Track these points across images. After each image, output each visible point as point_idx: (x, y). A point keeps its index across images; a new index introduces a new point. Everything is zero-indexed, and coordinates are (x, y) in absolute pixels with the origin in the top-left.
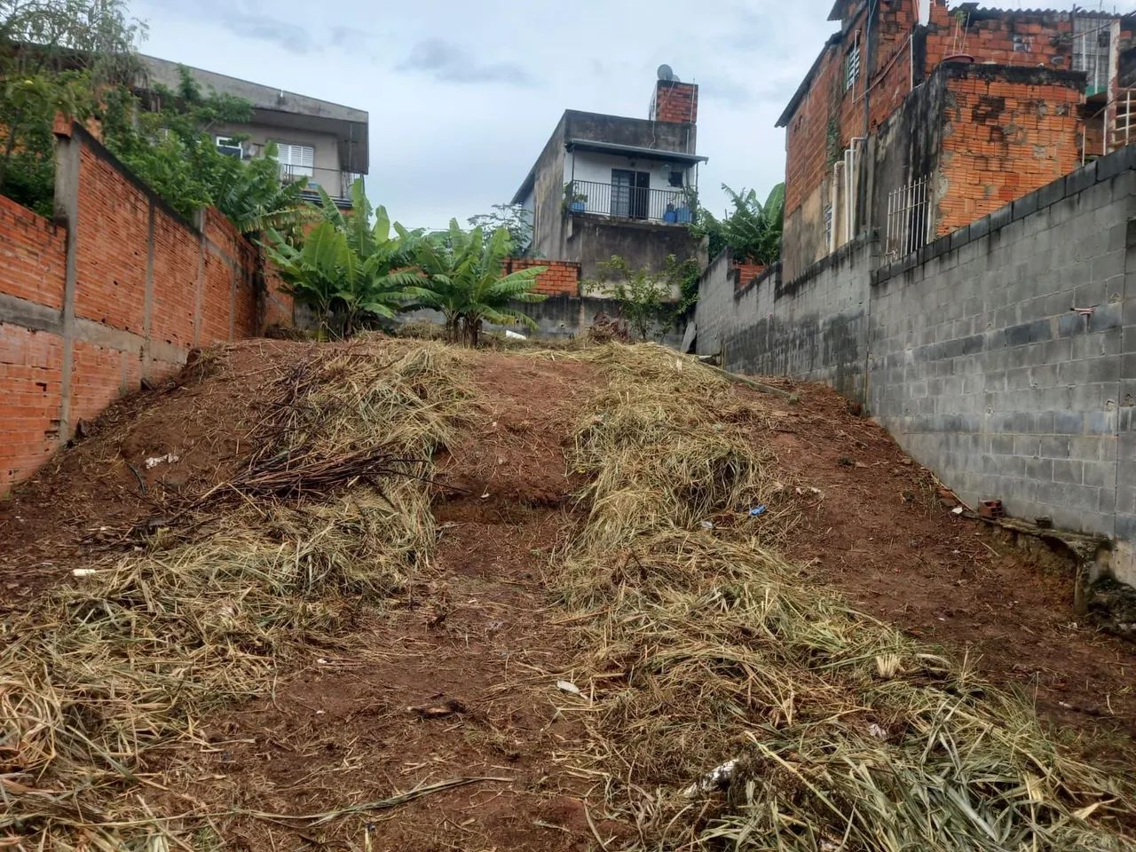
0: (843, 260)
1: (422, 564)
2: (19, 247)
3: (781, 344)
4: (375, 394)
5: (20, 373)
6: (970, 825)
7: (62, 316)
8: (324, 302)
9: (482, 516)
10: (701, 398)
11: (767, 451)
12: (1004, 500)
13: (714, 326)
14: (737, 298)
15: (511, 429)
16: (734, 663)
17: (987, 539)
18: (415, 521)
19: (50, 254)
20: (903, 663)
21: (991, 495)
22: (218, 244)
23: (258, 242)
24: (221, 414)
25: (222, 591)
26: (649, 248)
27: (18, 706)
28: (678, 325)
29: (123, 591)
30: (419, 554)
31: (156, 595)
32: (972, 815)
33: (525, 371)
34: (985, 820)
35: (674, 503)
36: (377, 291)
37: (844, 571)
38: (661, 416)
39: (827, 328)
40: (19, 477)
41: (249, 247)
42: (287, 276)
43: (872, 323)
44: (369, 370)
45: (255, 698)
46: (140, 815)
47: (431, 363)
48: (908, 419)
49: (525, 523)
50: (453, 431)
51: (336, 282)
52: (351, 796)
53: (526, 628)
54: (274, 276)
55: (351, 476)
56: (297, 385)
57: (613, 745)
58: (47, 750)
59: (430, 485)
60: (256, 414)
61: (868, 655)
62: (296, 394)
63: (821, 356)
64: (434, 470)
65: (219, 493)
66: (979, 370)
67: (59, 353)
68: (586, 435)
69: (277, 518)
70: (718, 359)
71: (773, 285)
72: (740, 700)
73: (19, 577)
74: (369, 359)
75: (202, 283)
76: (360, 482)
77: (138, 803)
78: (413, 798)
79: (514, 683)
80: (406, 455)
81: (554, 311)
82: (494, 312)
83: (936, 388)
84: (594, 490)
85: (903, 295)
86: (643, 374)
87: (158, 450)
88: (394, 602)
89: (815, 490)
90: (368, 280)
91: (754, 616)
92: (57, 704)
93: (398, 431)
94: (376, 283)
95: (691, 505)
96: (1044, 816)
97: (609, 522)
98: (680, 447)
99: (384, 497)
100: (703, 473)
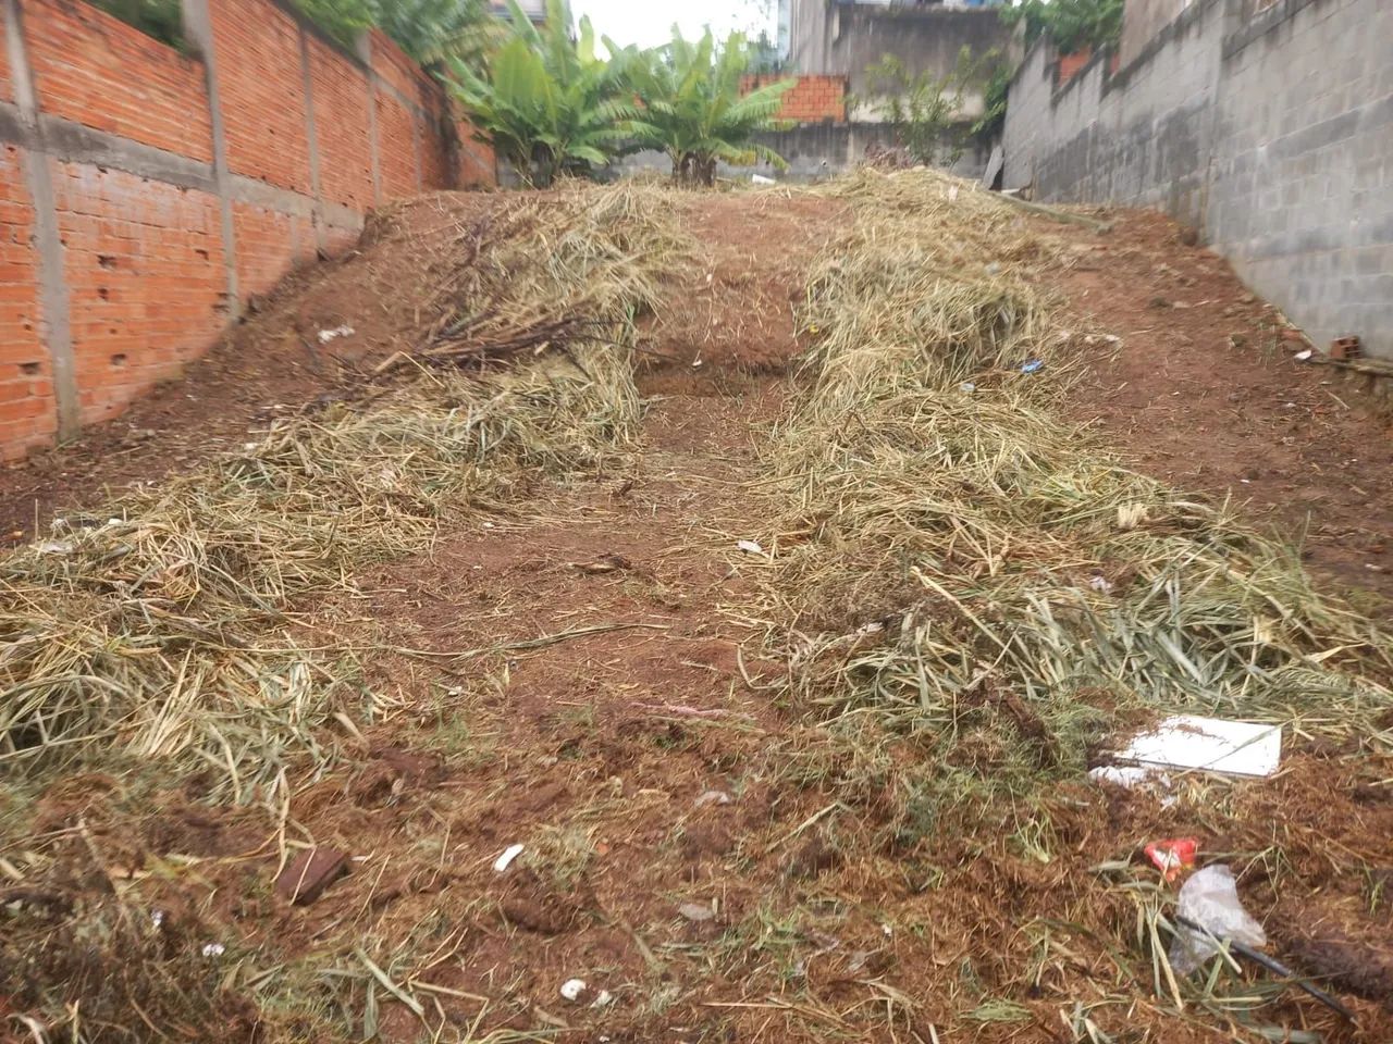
0: (1189, 26)
1: (621, 440)
2: (149, 86)
3: (1104, 162)
4: (566, 247)
5: (176, 238)
6: (1175, 669)
7: (214, 171)
8: (525, 151)
9: (695, 387)
10: (976, 233)
11: (1053, 294)
12: (1363, 337)
13: (1024, 148)
14: (1055, 104)
15: (728, 283)
16: (941, 514)
17: (1334, 388)
18: (615, 392)
19: (187, 95)
20: (1151, 513)
21: (1348, 331)
22: (390, 80)
23: (439, 76)
24: (398, 279)
25: (384, 455)
26: (942, 43)
27: (163, 546)
28: (978, 152)
29: (278, 453)
30: (618, 429)
31: (314, 457)
32: (1180, 657)
33: (752, 212)
34: (1196, 664)
35: (925, 362)
36: (585, 130)
37: (1133, 432)
38: (917, 256)
39: (1163, 129)
40: (190, 356)
41: (430, 83)
42: (479, 119)
43: (1219, 113)
44: (561, 220)
45: (412, 555)
46: (283, 646)
47: (633, 207)
48: (1255, 242)
49: (745, 394)
50: (659, 288)
51: (537, 123)
52: (497, 639)
53: (724, 499)
54: (465, 120)
55: (540, 343)
56: (479, 242)
57: (784, 597)
58: (192, 584)
59: (631, 352)
60: (436, 277)
61: (1110, 506)
62: (478, 253)
63: (1153, 171)
64: (637, 334)
65: (397, 366)
66: (1348, 162)
67: (216, 215)
68: (821, 285)
69: (455, 389)
70: (1027, 193)
71: (1100, 78)
72: (940, 552)
73: (189, 451)
74: (561, 206)
75: (375, 132)
76: (552, 348)
77: (284, 637)
78: (560, 640)
79: (691, 544)
80: (601, 317)
81: (814, 145)
82: (729, 147)
83: (1291, 195)
84: (826, 349)
85: (1262, 66)
86: (901, 207)
87: (330, 323)
88: (580, 474)
89: (1111, 338)
90: (573, 116)
91: (983, 472)
92: (201, 545)
93: (593, 290)
94: (584, 119)
95: (948, 363)
96: (1268, 658)
97: (840, 385)
98: (938, 291)
99: (578, 366)
100: (965, 323)
